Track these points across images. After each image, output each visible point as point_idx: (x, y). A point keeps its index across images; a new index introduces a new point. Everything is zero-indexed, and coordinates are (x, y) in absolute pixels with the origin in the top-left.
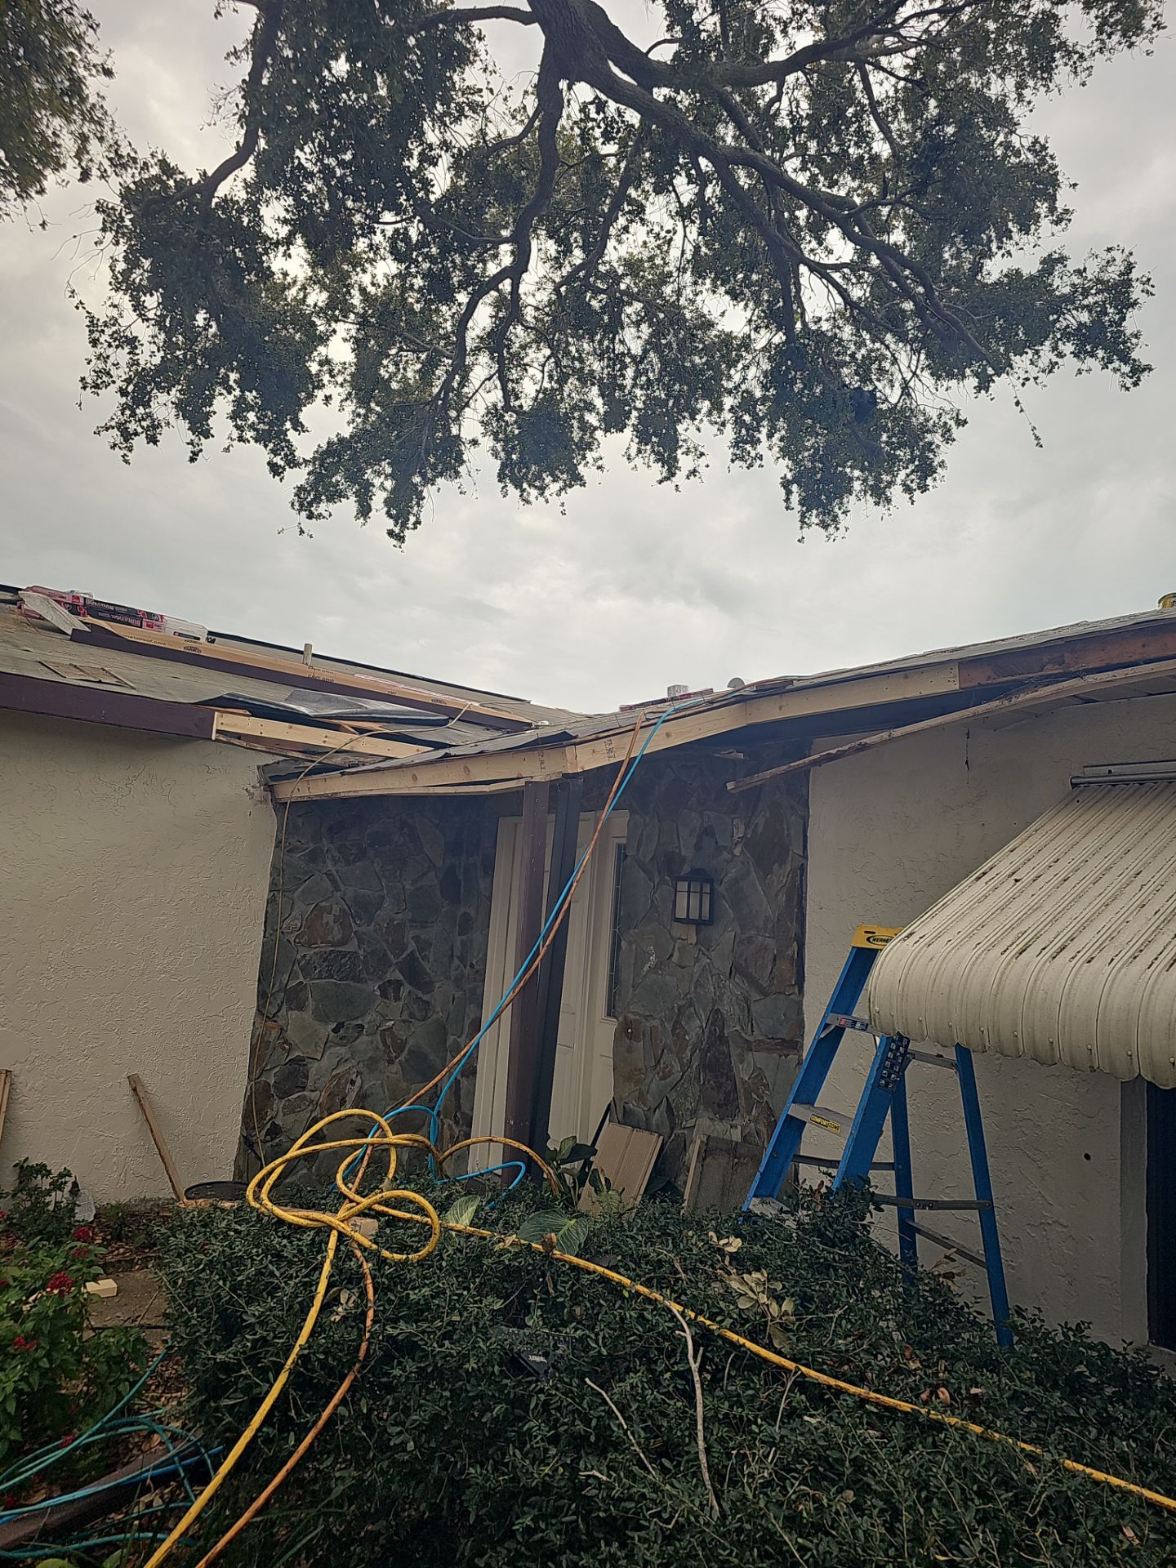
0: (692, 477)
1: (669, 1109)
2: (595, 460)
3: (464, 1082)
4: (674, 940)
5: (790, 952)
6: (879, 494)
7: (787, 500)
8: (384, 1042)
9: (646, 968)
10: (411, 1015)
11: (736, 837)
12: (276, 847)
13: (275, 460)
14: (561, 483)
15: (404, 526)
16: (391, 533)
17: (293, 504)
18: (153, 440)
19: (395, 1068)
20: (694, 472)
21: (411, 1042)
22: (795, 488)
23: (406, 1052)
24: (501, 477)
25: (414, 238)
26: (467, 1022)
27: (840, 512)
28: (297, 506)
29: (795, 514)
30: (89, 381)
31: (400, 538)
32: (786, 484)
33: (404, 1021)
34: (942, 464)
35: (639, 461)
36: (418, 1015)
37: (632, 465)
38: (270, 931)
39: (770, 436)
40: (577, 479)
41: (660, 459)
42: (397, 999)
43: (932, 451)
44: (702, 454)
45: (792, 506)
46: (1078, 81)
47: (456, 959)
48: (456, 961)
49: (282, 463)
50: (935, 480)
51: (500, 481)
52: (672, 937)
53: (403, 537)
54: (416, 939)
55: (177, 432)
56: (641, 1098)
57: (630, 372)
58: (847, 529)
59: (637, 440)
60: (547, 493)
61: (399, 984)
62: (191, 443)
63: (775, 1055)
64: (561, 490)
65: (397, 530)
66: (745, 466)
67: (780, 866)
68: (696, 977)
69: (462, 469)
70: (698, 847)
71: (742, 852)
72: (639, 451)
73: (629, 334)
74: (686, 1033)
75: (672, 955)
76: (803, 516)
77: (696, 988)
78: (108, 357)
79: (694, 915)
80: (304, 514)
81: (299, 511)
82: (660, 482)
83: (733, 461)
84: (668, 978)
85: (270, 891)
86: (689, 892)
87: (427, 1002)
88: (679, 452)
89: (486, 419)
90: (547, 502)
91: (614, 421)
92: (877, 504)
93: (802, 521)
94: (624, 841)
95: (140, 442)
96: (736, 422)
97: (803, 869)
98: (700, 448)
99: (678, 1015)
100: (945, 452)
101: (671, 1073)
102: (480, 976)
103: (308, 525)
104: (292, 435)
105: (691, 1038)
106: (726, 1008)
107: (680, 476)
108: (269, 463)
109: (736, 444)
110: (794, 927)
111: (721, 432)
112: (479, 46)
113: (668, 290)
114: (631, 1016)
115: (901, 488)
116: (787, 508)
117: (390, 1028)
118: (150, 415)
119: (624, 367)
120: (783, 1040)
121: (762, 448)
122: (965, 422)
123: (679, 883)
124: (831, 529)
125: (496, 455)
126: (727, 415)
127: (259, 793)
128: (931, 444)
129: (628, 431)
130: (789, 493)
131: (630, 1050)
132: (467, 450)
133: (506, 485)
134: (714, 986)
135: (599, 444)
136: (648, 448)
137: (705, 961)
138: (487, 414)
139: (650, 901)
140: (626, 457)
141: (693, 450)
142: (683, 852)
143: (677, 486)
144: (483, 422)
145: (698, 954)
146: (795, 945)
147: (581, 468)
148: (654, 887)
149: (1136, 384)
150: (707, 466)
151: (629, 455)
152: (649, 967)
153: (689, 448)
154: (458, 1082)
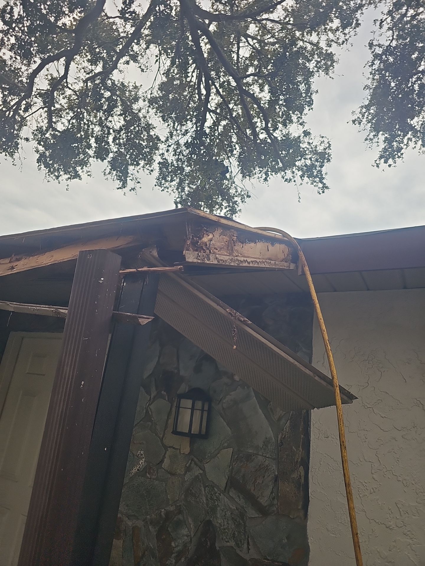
0: (132, 191)
2: (88, 172)
4: (166, 448)
9: (135, 470)
20: (133, 189)
24: (39, 161)
32: (176, 202)
34: (240, 210)
35: (109, 176)
37: (106, 177)
39: (171, 181)
40: (77, 176)
41: (120, 179)
43: (236, 204)
44: (139, 182)
50: (236, 216)
51: (37, 162)
52: (164, 445)
59: (110, 168)
60: (60, 178)
64: (69, 178)
66: (161, 189)
69: (16, 155)
70: (198, 369)
72: (110, 173)
73: (114, 119)
74: (173, 539)
75: (162, 461)
77: (186, 496)
82: (118, 189)
84: (156, 482)
86: (193, 409)
88: (128, 179)
89: (35, 132)
90: (59, 183)
91: (100, 155)
96: (159, 170)
98: (139, 180)
99: (165, 521)
100: (241, 206)
106: (219, 521)
107: (126, 190)
109: (158, 179)
110: (300, 452)
111: (151, 174)
113: (135, 107)
119: (109, 133)
120: (285, 564)
121: (168, 184)
122: (250, 197)
123: (182, 400)
125: (37, 151)
126: (156, 166)
128: (237, 201)
129: (106, 162)
130: (176, 206)
132: (22, 143)
133: (41, 165)
134: (207, 497)
135: (90, 165)
136: (115, 172)
137: (197, 472)
138: (37, 130)
139: (145, 411)
140: (103, 173)
141: (135, 179)
142: (182, 373)
143: (125, 193)
144: (33, 133)
145: (191, 463)
146: (301, 469)
147: (80, 172)
148: (150, 400)
149: (323, 192)
150: (141, 188)
151: (105, 173)
152: (138, 470)
153: (133, 178)
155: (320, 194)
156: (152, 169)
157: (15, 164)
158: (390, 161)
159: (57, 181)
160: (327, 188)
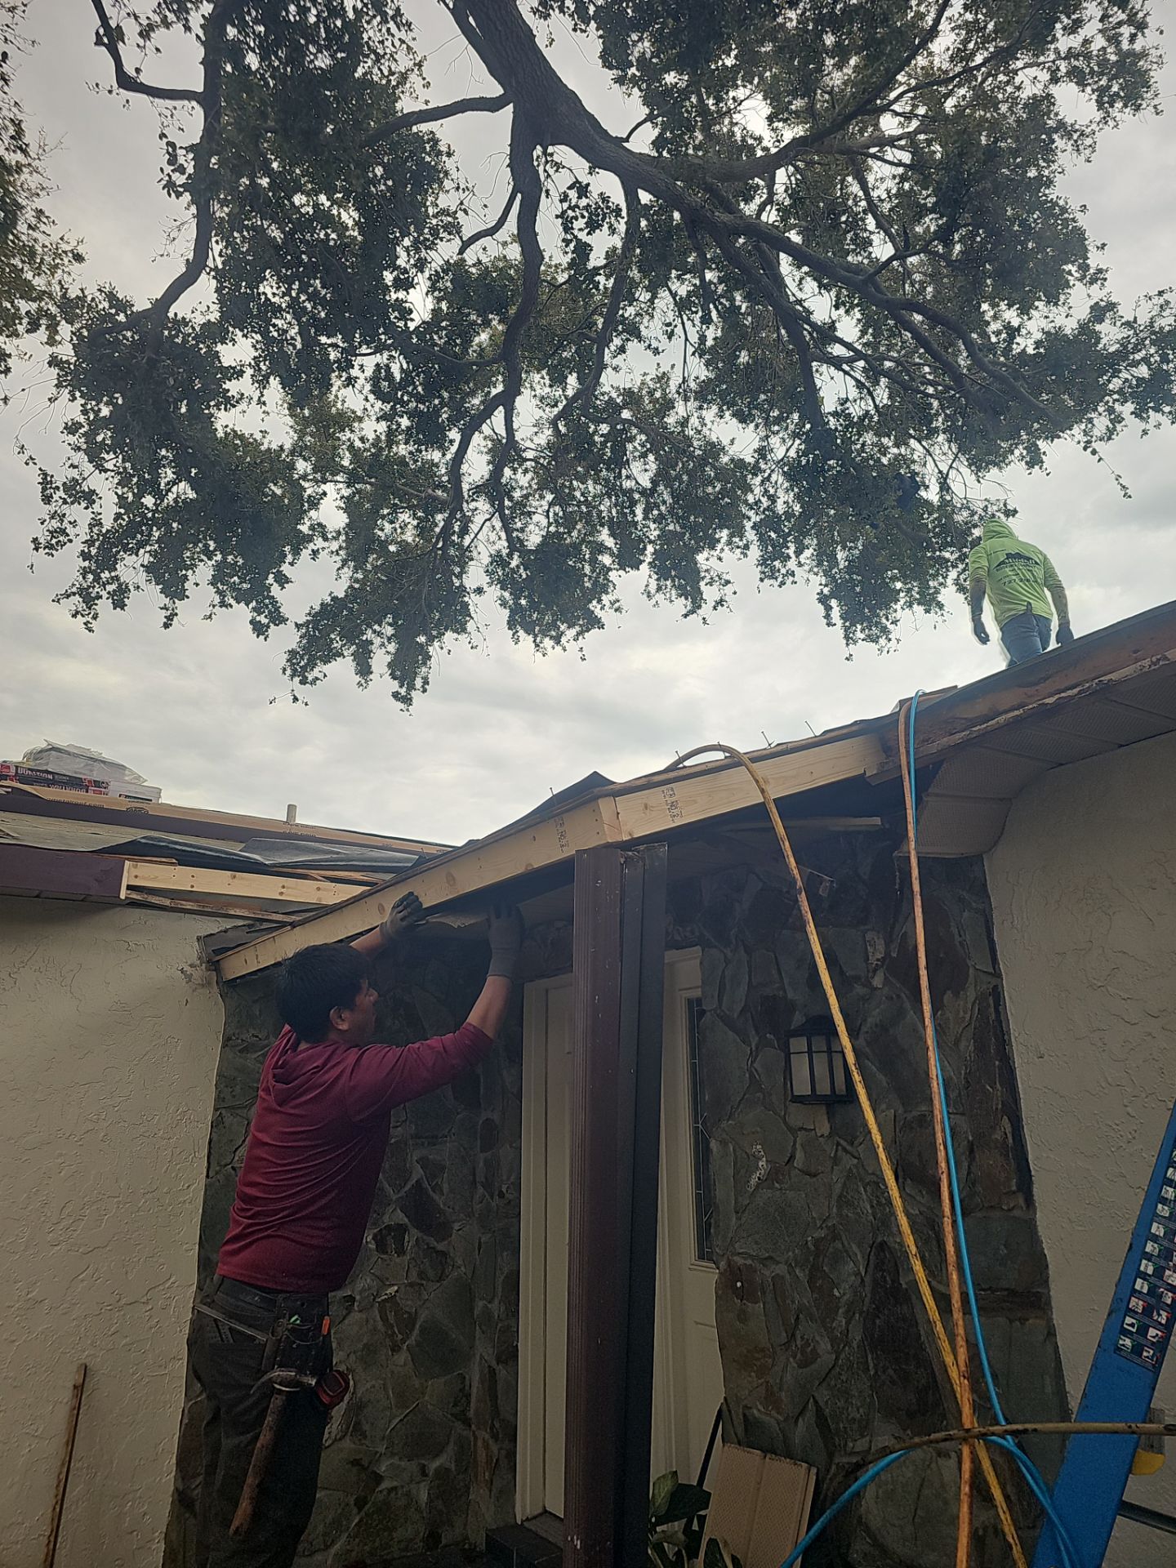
0: (719, 607)
1: (821, 1417)
2: (612, 604)
3: (502, 1372)
4: (793, 1131)
5: (998, 1136)
6: (929, 601)
7: (827, 616)
8: (384, 1319)
9: (754, 1181)
10: (422, 1275)
11: (873, 960)
12: (224, 1046)
13: (258, 619)
14: (578, 628)
15: (411, 687)
16: (396, 695)
17: (284, 670)
18: (119, 604)
19: (402, 1357)
20: (720, 602)
21: (423, 1316)
22: (834, 603)
23: (416, 1332)
24: (511, 624)
25: (397, 376)
26: (500, 1279)
27: (888, 624)
28: (289, 672)
29: (838, 631)
30: (42, 540)
31: (407, 700)
32: (823, 600)
33: (411, 1285)
35: (659, 597)
36: (431, 1273)
37: (653, 601)
38: (215, 1167)
39: (798, 553)
40: (595, 622)
41: (683, 593)
42: (401, 1252)
44: (728, 582)
45: (833, 621)
46: (1082, 157)
47: (479, 1186)
48: (481, 1190)
49: (265, 621)
51: (509, 629)
52: (790, 1129)
53: (411, 699)
54: (424, 1162)
55: (148, 597)
56: (771, 1398)
57: (639, 510)
58: (898, 641)
59: (656, 577)
60: (563, 640)
61: (401, 1229)
62: (165, 608)
63: (1002, 1320)
64: (578, 634)
65: (403, 691)
66: (776, 584)
67: (956, 995)
68: (838, 1188)
69: (470, 626)
70: (814, 982)
71: (886, 981)
72: (659, 589)
73: (636, 467)
74: (834, 1285)
75: (792, 1157)
76: (846, 629)
77: (839, 1207)
78: (64, 515)
79: (824, 1088)
80: (297, 679)
81: (292, 676)
82: (686, 616)
83: (762, 580)
84: (790, 1194)
85: (216, 1110)
86: (810, 1052)
87: (444, 1254)
88: (702, 584)
89: (491, 567)
90: (564, 650)
91: (628, 558)
92: (927, 611)
93: (847, 637)
94: (698, 993)
95: (104, 606)
96: (760, 539)
97: (997, 994)
98: (725, 577)
99: (817, 1256)
101: (815, 1355)
102: (513, 1210)
103: (302, 691)
104: (275, 590)
105: (842, 1293)
106: (897, 1240)
107: (706, 610)
108: (251, 622)
109: (763, 562)
110: (998, 1091)
111: (746, 555)
112: (449, 164)
113: (671, 420)
114: (739, 1261)
115: (955, 588)
116: (829, 624)
117: (392, 1298)
118: (117, 578)
119: (633, 503)
120: (1012, 1292)
121: (792, 564)
123: (792, 1040)
124: (882, 641)
125: (504, 604)
126: (751, 535)
127: (198, 974)
129: (644, 567)
130: (828, 608)
131: (743, 1316)
132: (472, 600)
133: (517, 632)
134: (871, 1202)
135: (614, 585)
136: (669, 583)
137: (849, 1162)
138: (492, 563)
139: (747, 1075)
140: (645, 596)
141: (717, 579)
142: (790, 995)
143: (704, 619)
144: (487, 571)
145: (837, 1151)
146: (1006, 1122)
147: (598, 612)
148: (751, 1053)
150: (735, 593)
151: (649, 592)
152: (759, 1178)
153: (712, 578)
154: (492, 1372)
156: (745, 543)
157: (475, 645)
159: (558, 648)
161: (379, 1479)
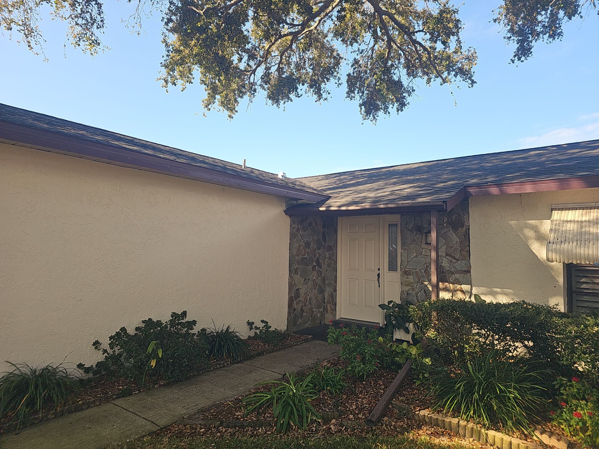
0: (325, 101)
8: (314, 283)
9: (412, 256)
10: (318, 275)
11: (445, 222)
12: (290, 227)
19: (317, 290)
20: (326, 99)
21: (319, 283)
23: (318, 286)
26: (334, 276)
28: (204, 106)
29: (362, 115)
31: (231, 117)
32: (360, 106)
34: (408, 103)
35: (309, 94)
37: (307, 95)
38: (290, 252)
40: (290, 100)
41: (316, 94)
42: (315, 271)
43: (405, 99)
47: (327, 259)
50: (405, 108)
52: (422, 248)
54: (318, 253)
55: (179, 81)
56: (412, 290)
59: (309, 87)
61: (315, 266)
63: (462, 274)
66: (350, 99)
67: (461, 228)
71: (446, 225)
75: (422, 253)
82: (316, 101)
84: (421, 258)
85: (290, 240)
87: (321, 271)
92: (385, 114)
97: (469, 229)
98: (329, 92)
99: (427, 268)
100: (409, 99)
106: (444, 265)
107: (322, 100)
110: (466, 243)
114: (407, 269)
116: (360, 113)
117: (315, 279)
120: (464, 271)
122: (415, 90)
128: (405, 96)
129: (306, 84)
130: (361, 109)
131: (407, 278)
136: (312, 90)
139: (412, 239)
142: (424, 226)
143: (321, 103)
146: (468, 248)
147: (291, 96)
148: (414, 235)
149: (472, 86)
150: (331, 97)
151: (306, 92)
153: (325, 91)
154: (332, 293)
155: (470, 88)
156: (340, 82)
158: (523, 58)
160: (476, 82)
161: (313, 312)
